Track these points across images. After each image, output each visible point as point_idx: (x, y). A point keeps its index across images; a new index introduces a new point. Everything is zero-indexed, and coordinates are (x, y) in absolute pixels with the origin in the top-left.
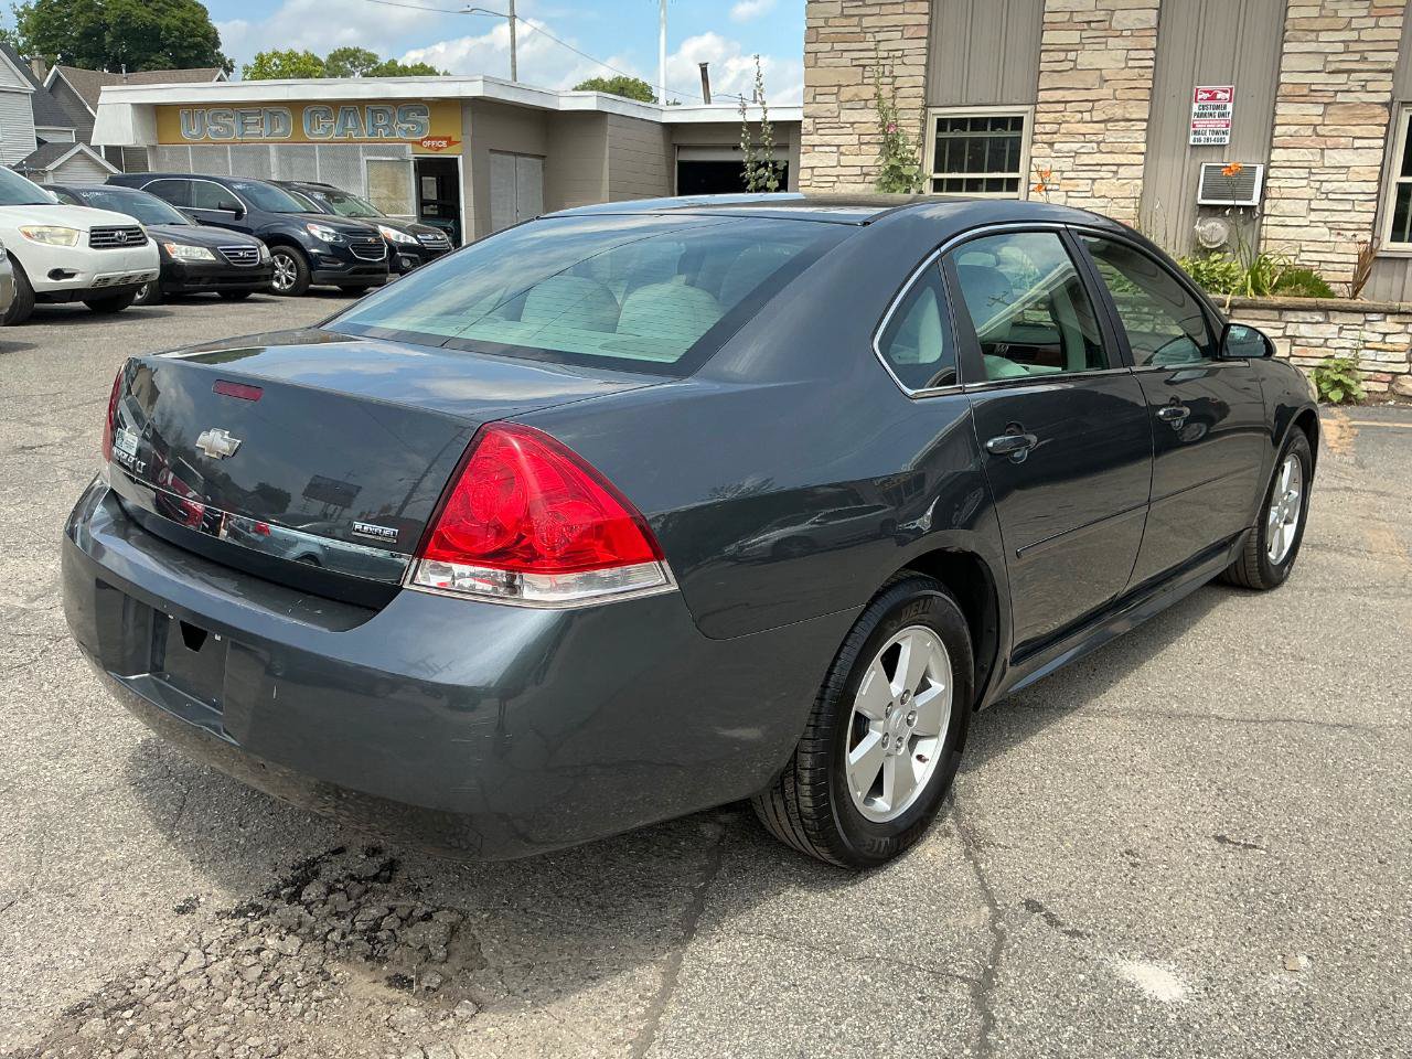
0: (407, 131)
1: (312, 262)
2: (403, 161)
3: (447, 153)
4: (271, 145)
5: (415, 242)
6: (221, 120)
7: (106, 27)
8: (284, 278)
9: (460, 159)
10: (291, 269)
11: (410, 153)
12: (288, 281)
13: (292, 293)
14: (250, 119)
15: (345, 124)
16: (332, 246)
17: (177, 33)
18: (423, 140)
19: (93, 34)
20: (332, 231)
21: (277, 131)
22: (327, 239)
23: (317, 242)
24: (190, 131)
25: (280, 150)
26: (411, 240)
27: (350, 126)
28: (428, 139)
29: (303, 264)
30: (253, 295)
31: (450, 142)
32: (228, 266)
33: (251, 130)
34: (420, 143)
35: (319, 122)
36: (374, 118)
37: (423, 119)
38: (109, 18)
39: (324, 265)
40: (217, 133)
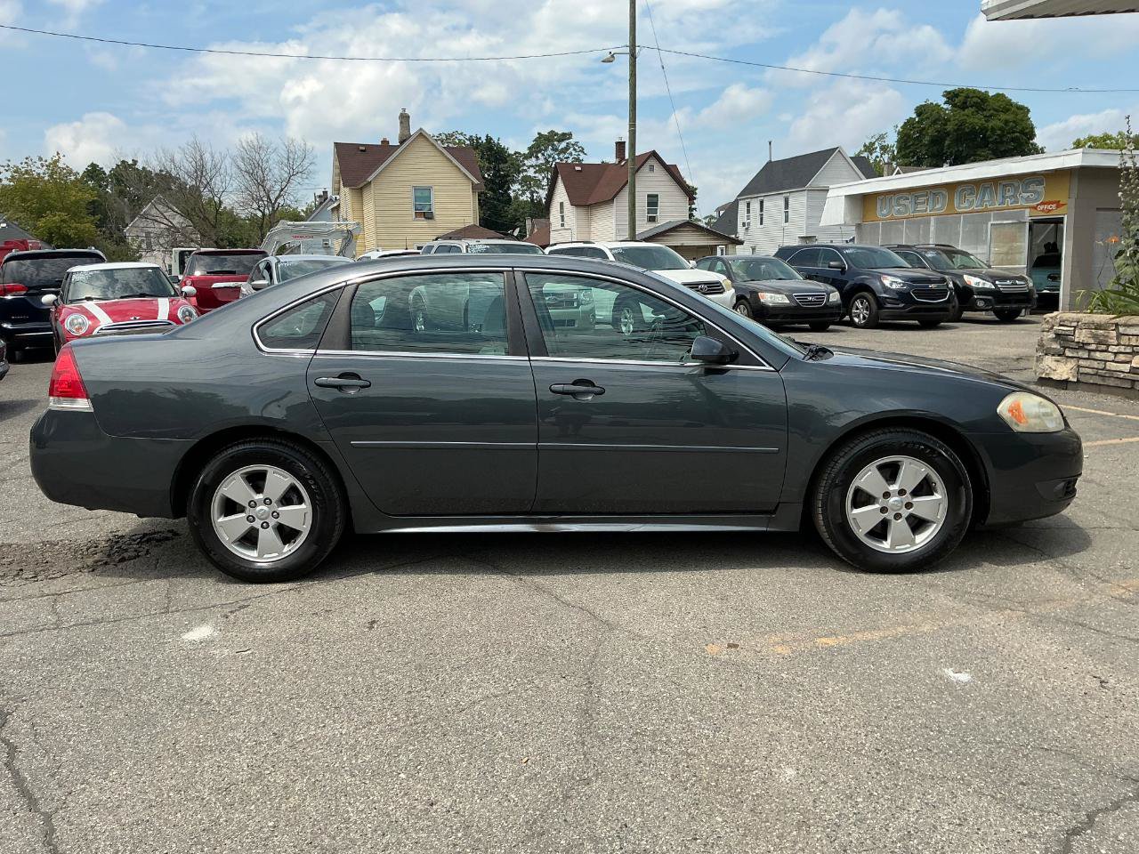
0: (1027, 199)
1: (880, 303)
2: (1020, 222)
3: (1055, 214)
4: (932, 218)
5: (993, 287)
6: (902, 202)
7: (948, 134)
8: (861, 316)
9: (1066, 217)
10: (867, 309)
11: (1027, 216)
12: (864, 318)
13: (866, 326)
14: (921, 200)
15: (984, 196)
16: (899, 292)
17: (999, 132)
18: (1038, 205)
19: (937, 141)
20: (899, 281)
21: (937, 207)
22: (894, 287)
23: (886, 290)
24: (882, 212)
25: (937, 222)
26: (989, 285)
27: (986, 199)
28: (1042, 203)
29: (874, 306)
30: (831, 327)
31: (1059, 205)
32: (798, 307)
33: (920, 208)
34: (1035, 208)
35: (965, 197)
36: (1004, 192)
37: (1040, 188)
38: (950, 127)
39: (889, 306)
40: (898, 211)
